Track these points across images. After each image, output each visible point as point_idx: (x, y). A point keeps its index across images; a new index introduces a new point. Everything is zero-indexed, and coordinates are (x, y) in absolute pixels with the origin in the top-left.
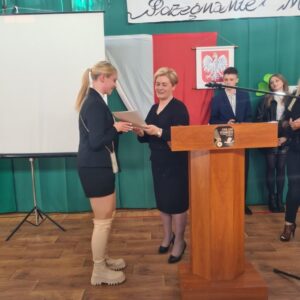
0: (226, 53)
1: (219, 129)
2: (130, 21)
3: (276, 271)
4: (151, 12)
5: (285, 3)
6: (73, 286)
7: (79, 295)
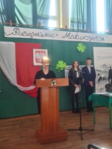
0: (45, 52)
1: (52, 80)
2: (5, 36)
4: (14, 33)
5: (64, 36)
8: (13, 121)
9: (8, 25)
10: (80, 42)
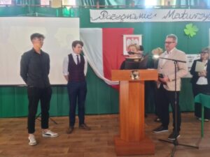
0: (138, 38)
1: (133, 72)
2: (91, 21)
3: (160, 140)
4: (102, 17)
5: (166, 15)
6: (63, 146)
7: (66, 150)
8: (97, 119)
9: (95, 8)
10: (188, 22)
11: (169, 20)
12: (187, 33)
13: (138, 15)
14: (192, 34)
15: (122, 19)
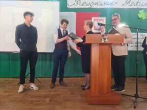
0: (103, 20)
1: (103, 36)
2: (68, 7)
3: (122, 95)
4: (76, 4)
5: (124, 3)
6: (45, 97)
7: (47, 100)
11: (127, 7)
12: (140, 16)
13: (103, 3)
14: (144, 18)
15: (91, 5)
